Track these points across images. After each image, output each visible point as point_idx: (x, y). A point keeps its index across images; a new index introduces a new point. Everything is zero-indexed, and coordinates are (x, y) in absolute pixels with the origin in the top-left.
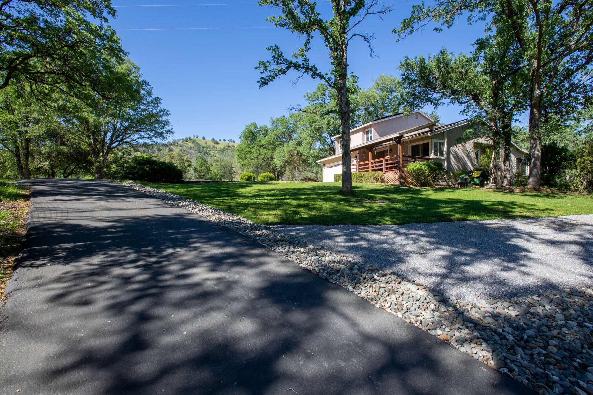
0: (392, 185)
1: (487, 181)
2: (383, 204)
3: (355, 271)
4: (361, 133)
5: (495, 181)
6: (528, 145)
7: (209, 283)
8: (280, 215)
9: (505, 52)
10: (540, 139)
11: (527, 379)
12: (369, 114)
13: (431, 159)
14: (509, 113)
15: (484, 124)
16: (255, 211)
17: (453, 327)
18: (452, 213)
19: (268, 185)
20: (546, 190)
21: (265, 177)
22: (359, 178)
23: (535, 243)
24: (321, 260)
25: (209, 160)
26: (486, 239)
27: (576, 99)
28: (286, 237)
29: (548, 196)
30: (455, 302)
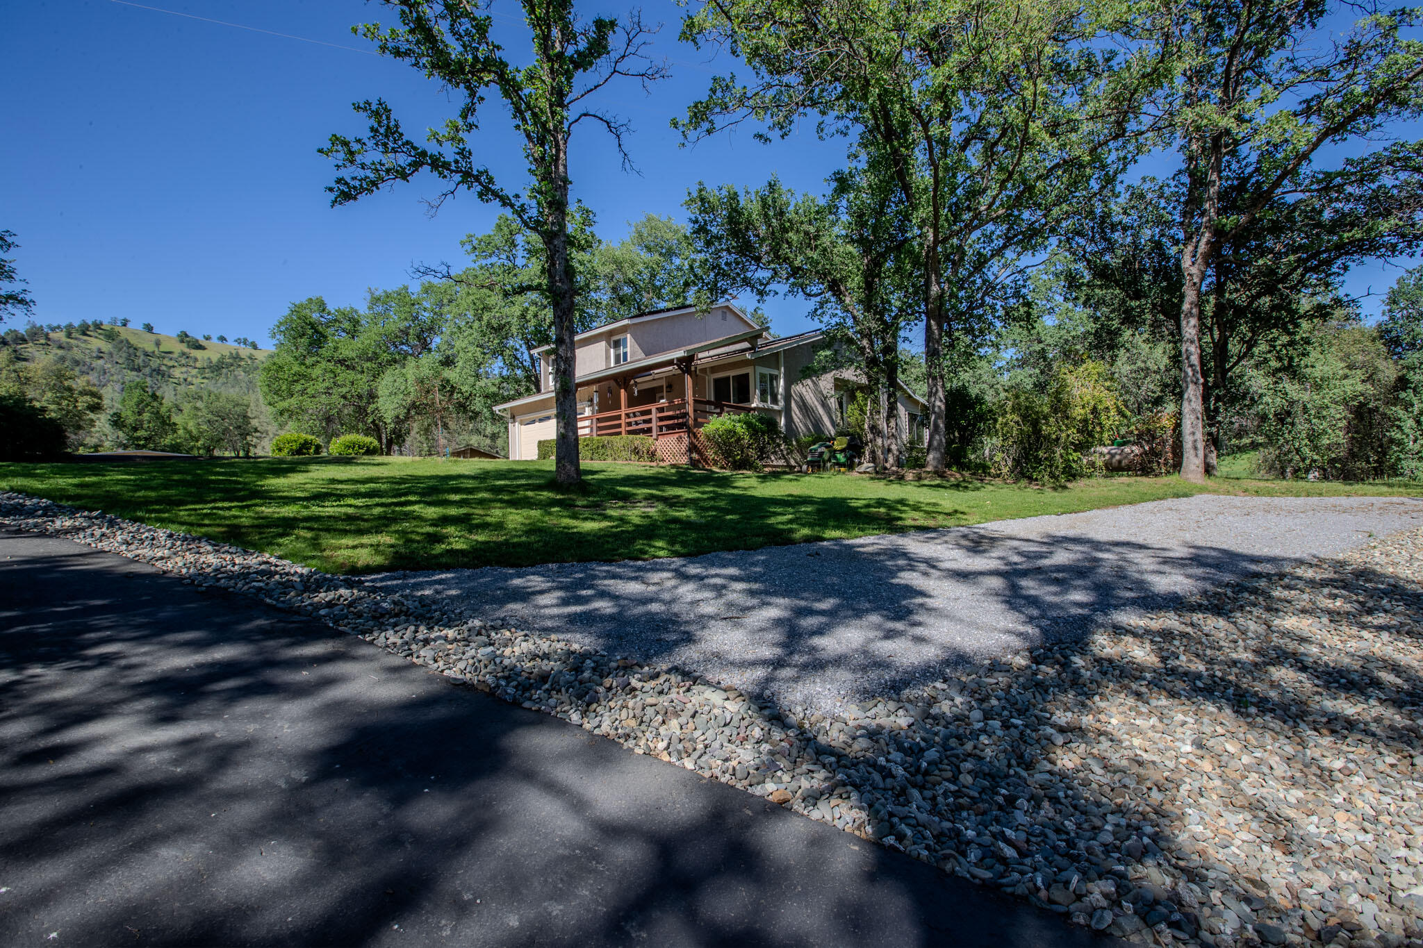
0: (673, 466)
1: (860, 457)
2: (652, 511)
3: (587, 674)
4: (602, 345)
5: (874, 459)
6: (925, 388)
7: (153, 758)
8: (392, 546)
9: (882, 206)
10: (942, 377)
11: (928, 847)
12: (622, 302)
13: (754, 409)
14: (893, 325)
15: (850, 341)
16: (315, 538)
17: (798, 771)
18: (794, 526)
19: (359, 468)
20: (955, 475)
21: (351, 446)
22: (599, 450)
23: (939, 578)
24: (502, 656)
25: (168, 395)
26: (858, 577)
27: (993, 308)
28: (409, 603)
29: (957, 486)
30: (801, 715)
